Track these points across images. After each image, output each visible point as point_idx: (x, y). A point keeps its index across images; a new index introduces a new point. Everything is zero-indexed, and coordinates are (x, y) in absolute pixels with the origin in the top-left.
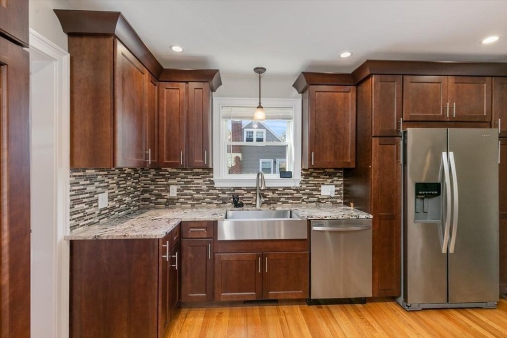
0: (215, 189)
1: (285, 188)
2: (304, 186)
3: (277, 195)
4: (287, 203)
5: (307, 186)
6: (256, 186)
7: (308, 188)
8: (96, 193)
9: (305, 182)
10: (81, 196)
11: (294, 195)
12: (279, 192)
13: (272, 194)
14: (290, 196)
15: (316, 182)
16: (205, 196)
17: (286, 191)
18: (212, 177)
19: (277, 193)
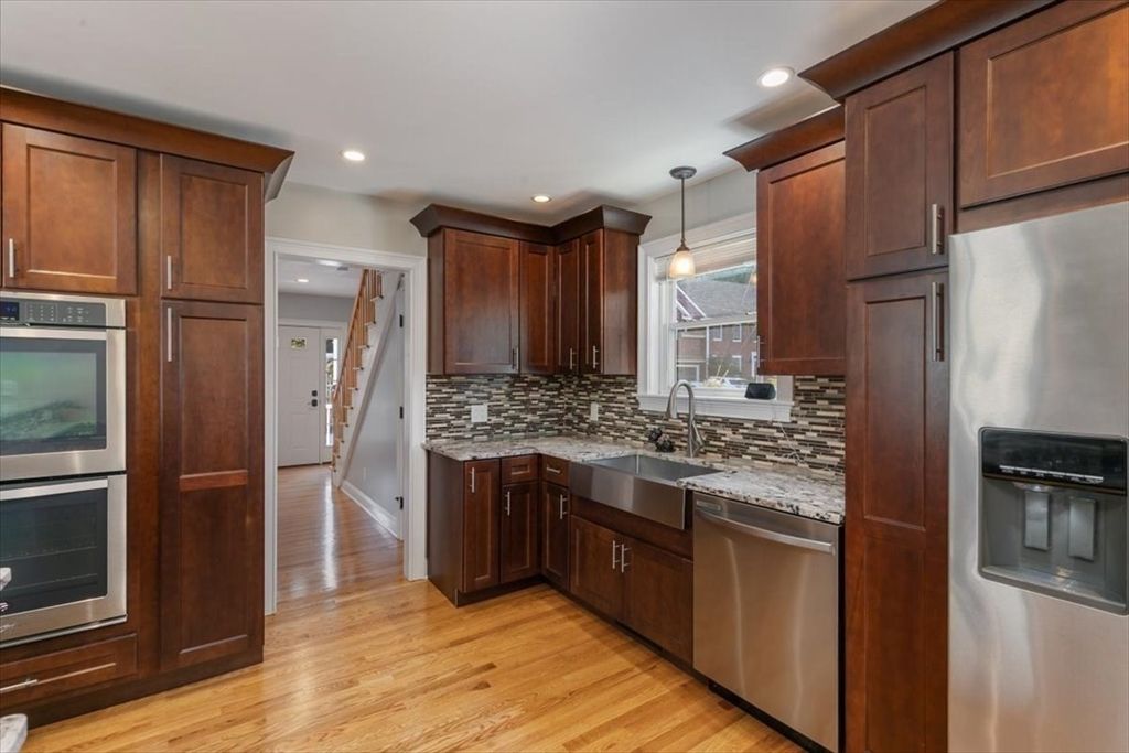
0: (640, 413)
1: (759, 424)
2: (803, 423)
3: (741, 437)
4: (763, 458)
5: (811, 424)
6: (687, 412)
7: (814, 427)
8: (467, 403)
9: (805, 412)
10: (444, 405)
11: (780, 442)
12: (745, 431)
13: (730, 433)
14: (771, 444)
15: (837, 414)
16: (629, 425)
17: (760, 429)
18: (636, 391)
19: (743, 434)
